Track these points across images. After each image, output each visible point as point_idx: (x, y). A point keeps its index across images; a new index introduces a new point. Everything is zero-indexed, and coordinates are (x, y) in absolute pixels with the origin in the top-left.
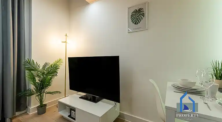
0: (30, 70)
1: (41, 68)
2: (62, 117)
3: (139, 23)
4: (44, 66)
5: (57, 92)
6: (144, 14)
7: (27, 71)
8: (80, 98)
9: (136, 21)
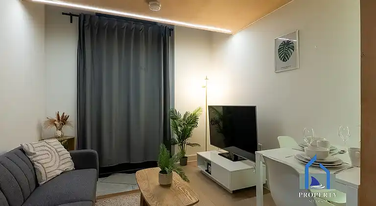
0: (174, 119)
1: (182, 117)
2: (201, 172)
3: (288, 59)
4: (185, 116)
5: (197, 144)
6: (293, 47)
7: (171, 120)
8: (219, 154)
9: (285, 58)
